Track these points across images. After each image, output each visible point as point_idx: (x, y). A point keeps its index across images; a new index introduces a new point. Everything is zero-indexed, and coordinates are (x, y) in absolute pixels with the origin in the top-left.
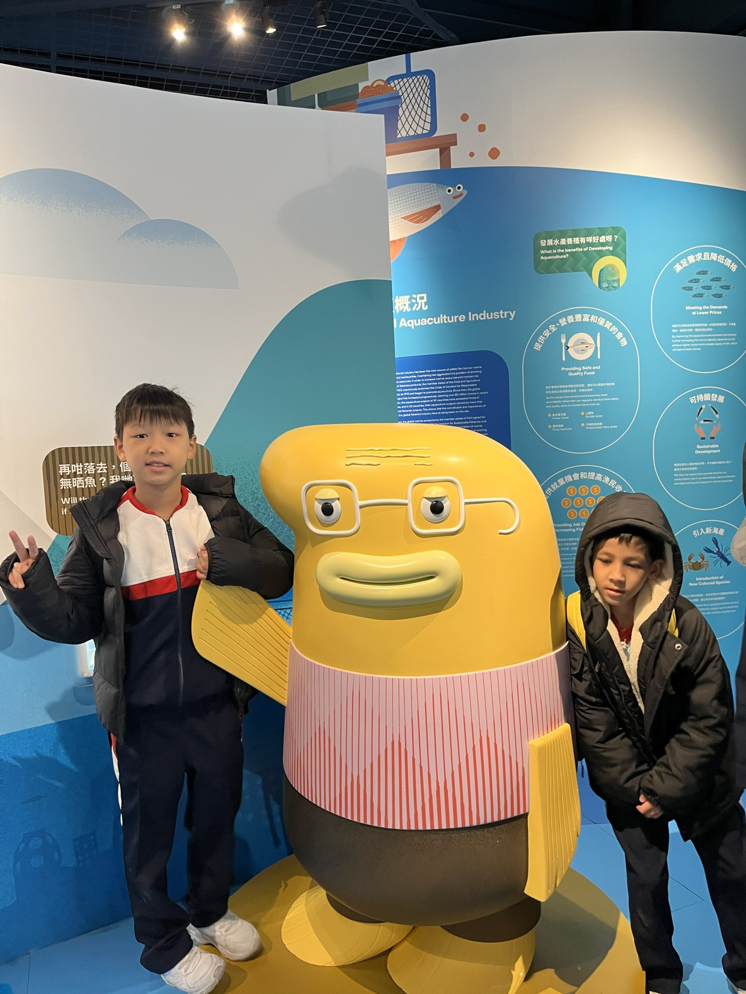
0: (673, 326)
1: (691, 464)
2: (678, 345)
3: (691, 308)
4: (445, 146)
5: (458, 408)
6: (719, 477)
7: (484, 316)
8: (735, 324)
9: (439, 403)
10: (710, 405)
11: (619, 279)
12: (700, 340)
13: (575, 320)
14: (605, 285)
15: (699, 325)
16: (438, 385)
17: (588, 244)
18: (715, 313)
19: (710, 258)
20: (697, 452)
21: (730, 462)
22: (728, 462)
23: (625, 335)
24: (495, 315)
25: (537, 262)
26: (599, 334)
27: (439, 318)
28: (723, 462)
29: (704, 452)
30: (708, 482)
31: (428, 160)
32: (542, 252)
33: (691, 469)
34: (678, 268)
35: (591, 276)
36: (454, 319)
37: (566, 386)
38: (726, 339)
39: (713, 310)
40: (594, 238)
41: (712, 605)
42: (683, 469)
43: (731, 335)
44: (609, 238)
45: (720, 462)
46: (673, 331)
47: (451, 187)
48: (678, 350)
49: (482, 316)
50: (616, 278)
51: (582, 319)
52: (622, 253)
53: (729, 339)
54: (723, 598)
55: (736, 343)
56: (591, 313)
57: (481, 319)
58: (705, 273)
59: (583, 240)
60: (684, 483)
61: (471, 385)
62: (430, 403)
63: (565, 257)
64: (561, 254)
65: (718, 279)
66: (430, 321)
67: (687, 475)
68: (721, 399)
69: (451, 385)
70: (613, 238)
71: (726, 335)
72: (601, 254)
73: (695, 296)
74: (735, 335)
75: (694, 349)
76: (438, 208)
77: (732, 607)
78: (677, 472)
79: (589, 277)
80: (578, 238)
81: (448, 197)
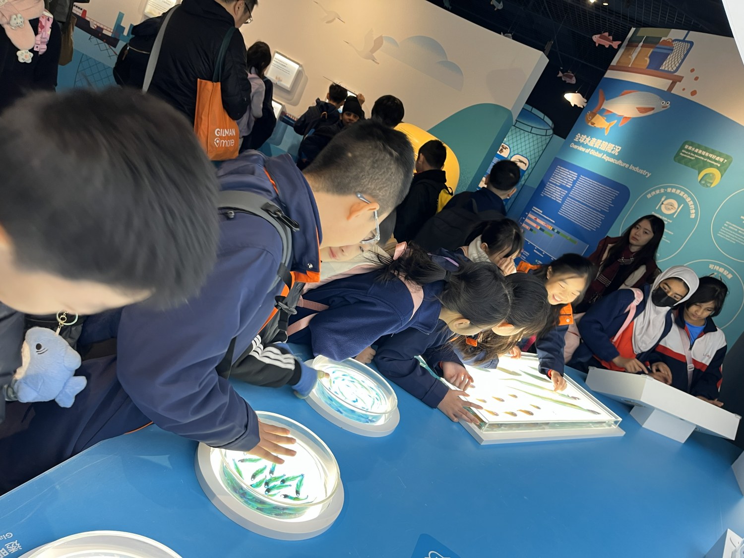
0: (727, 222)
2: (722, 234)
3: (743, 218)
4: (676, 80)
5: (597, 206)
7: (637, 169)
12: (738, 238)
13: (676, 192)
15: (742, 230)
17: (708, 158)
23: (696, 213)
24: (641, 172)
25: (678, 154)
26: (683, 205)
27: (619, 161)
31: (663, 84)
32: (683, 151)
40: (714, 156)
47: (665, 101)
48: (721, 236)
50: (711, 181)
51: (679, 193)
52: (724, 170)
56: (686, 193)
57: (635, 170)
59: (707, 154)
63: (692, 158)
64: (691, 156)
66: (614, 161)
68: (729, 276)
70: (724, 161)
72: (712, 166)
75: (731, 241)
79: (697, 174)
80: (705, 152)
81: (660, 105)
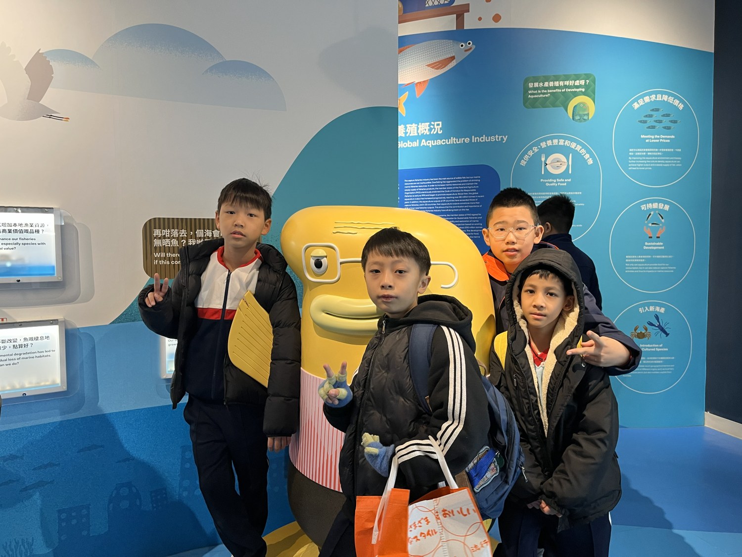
0: (630, 150)
1: (639, 257)
2: (633, 165)
3: (645, 137)
4: (461, 13)
5: (461, 207)
6: (662, 268)
7: (484, 139)
8: (680, 150)
9: (447, 203)
10: (657, 212)
11: (589, 114)
12: (651, 162)
13: (553, 143)
14: (577, 118)
15: (651, 150)
16: (447, 190)
17: (566, 87)
18: (664, 141)
19: (662, 98)
20: (645, 248)
21: (672, 257)
22: (670, 257)
23: (592, 156)
24: (492, 139)
25: (526, 100)
26: (571, 154)
27: (450, 140)
28: (666, 257)
29: (650, 248)
30: (653, 271)
31: (447, 23)
32: (530, 92)
33: (639, 260)
34: (636, 106)
35: (567, 111)
36: (461, 141)
37: (544, 194)
38: (673, 162)
39: (663, 139)
40: (571, 82)
41: (652, 366)
42: (633, 260)
43: (677, 158)
44: (582, 82)
45: (664, 257)
46: (630, 154)
47: (464, 42)
48: (633, 168)
49: (482, 139)
50: (586, 113)
51: (558, 143)
52: (592, 94)
53: (675, 162)
54: (662, 362)
55: (681, 165)
56: (565, 138)
57: (482, 141)
58: (657, 110)
59: (562, 83)
60: (633, 271)
61: (472, 190)
62: (441, 203)
63: (547, 96)
64: (544, 94)
65: (668, 115)
66: (444, 142)
67: (636, 265)
68: (667, 207)
69: (456, 189)
70: (586, 82)
71: (673, 158)
72: (575, 94)
73: (649, 127)
74: (680, 158)
75: (646, 169)
76: (453, 58)
77: (668, 369)
78: (628, 263)
79: (566, 112)
80: (558, 82)
81: (460, 50)
